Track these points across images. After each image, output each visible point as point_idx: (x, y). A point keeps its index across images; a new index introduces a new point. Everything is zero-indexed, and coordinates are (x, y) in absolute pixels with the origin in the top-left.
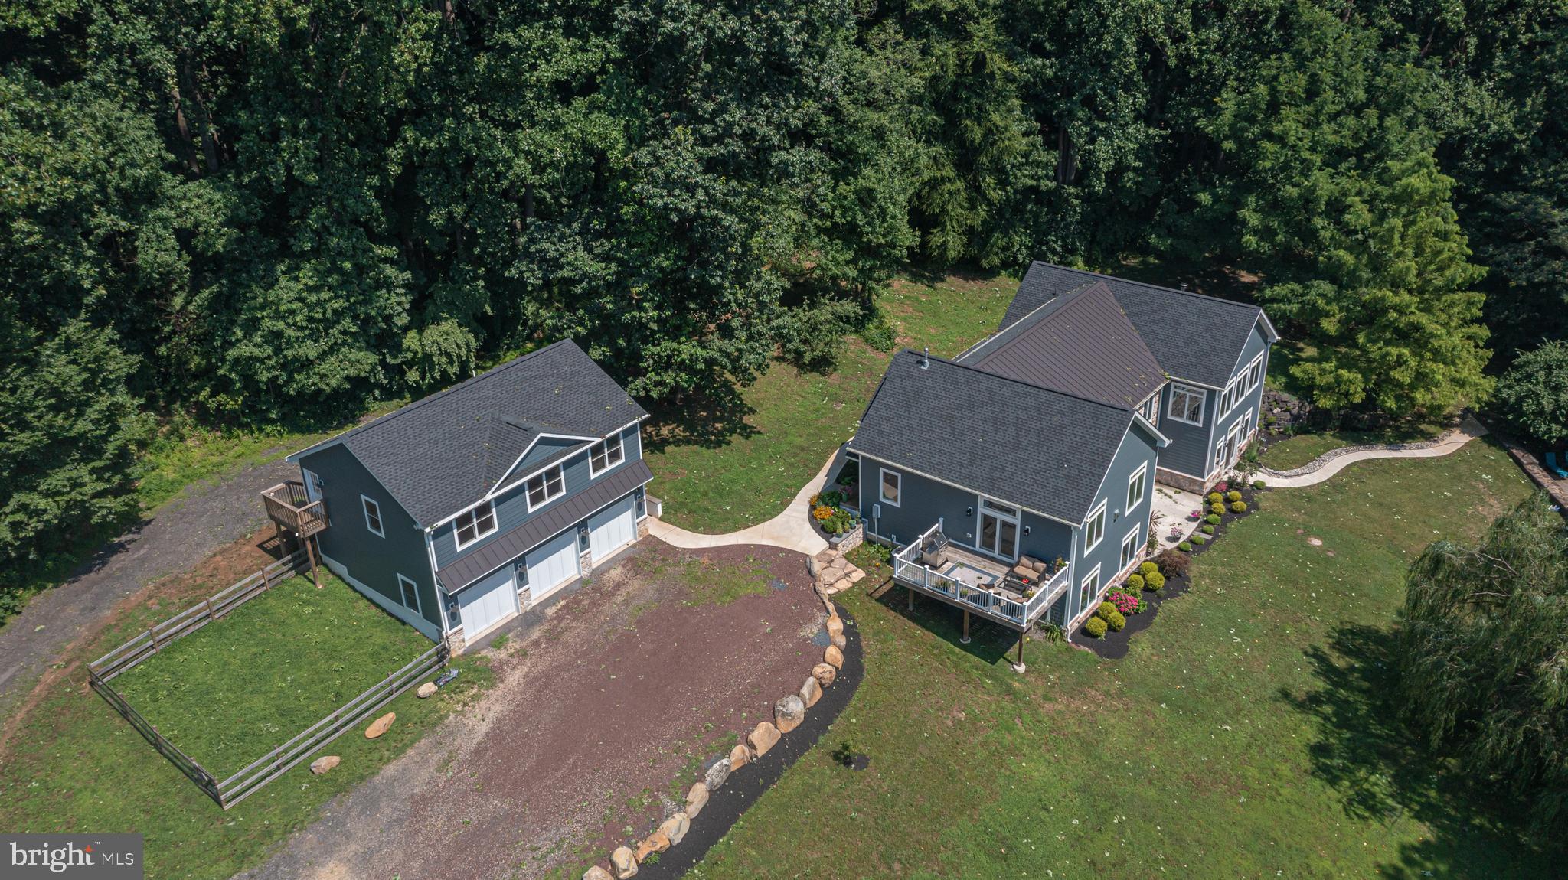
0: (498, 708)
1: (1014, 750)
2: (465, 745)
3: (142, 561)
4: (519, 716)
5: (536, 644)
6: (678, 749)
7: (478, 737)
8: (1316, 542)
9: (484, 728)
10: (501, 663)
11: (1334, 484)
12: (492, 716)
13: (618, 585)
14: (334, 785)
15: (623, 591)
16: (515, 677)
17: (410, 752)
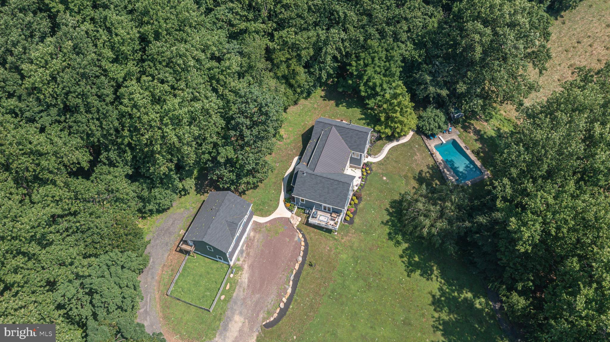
0: (247, 275)
2: (245, 285)
4: (252, 276)
5: (246, 257)
6: (284, 274)
7: (247, 283)
8: (385, 178)
9: (246, 280)
10: (242, 264)
12: (246, 277)
13: (254, 237)
14: (226, 301)
15: (256, 238)
16: (246, 267)
17: (236, 290)
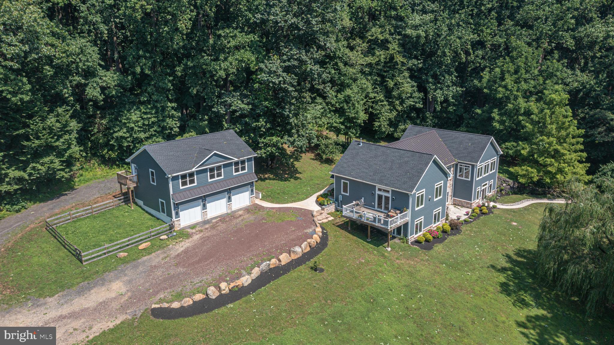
0: (188, 244)
1: (381, 272)
2: (173, 253)
3: (72, 198)
4: (195, 247)
5: (207, 229)
6: (251, 259)
7: (179, 251)
8: (515, 224)
9: (182, 249)
10: (192, 233)
11: (525, 208)
12: (185, 246)
13: (241, 216)
14: (124, 261)
15: (242, 217)
16: (196, 237)
17: (153, 254)
